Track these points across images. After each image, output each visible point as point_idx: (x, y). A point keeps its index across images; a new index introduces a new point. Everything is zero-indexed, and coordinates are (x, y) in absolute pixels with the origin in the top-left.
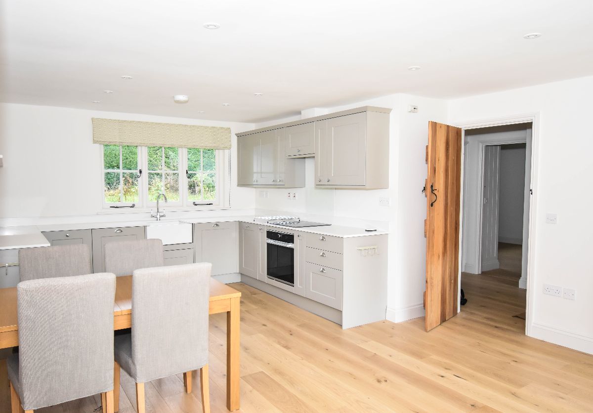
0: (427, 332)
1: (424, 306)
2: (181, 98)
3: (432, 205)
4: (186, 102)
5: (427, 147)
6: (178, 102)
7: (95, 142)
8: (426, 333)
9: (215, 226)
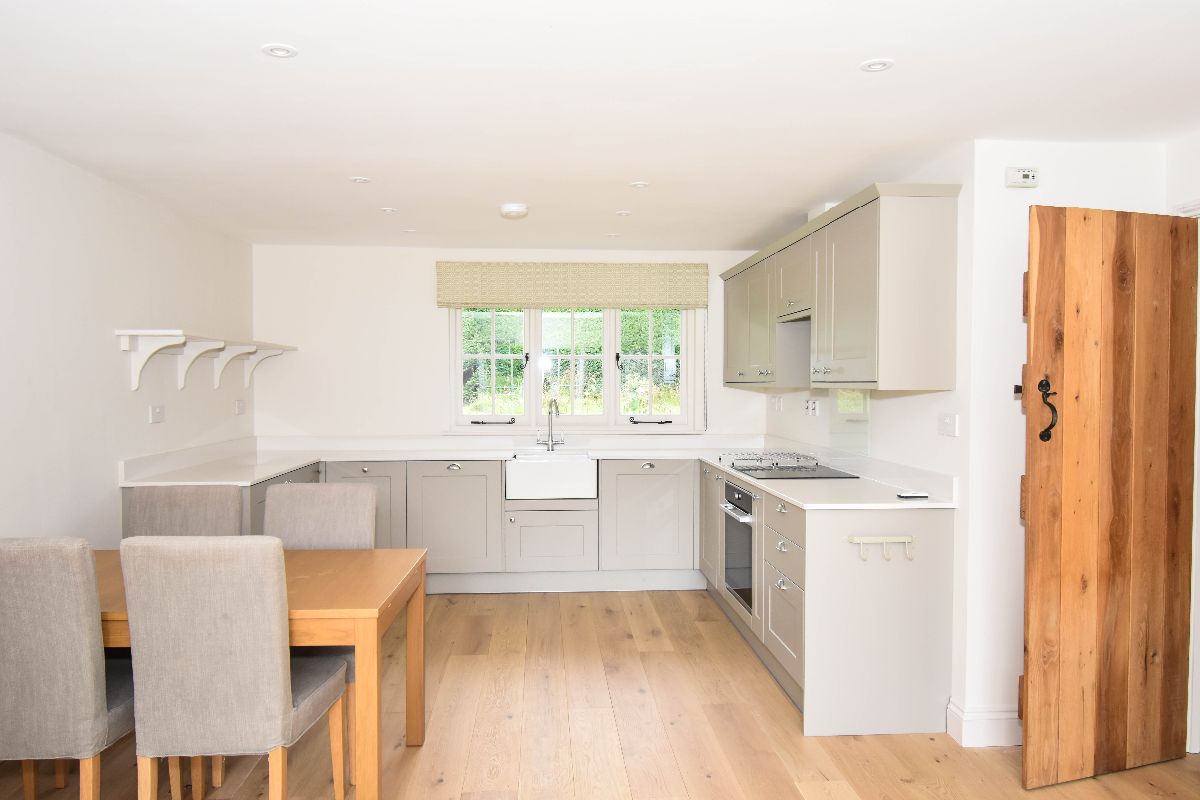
0: (1026, 790)
1: (1021, 716)
2: (513, 208)
3: (1045, 436)
4: (525, 215)
5: (1026, 276)
6: (507, 216)
7: (441, 305)
8: (1021, 791)
9: (648, 467)
